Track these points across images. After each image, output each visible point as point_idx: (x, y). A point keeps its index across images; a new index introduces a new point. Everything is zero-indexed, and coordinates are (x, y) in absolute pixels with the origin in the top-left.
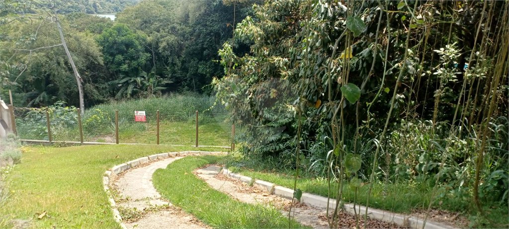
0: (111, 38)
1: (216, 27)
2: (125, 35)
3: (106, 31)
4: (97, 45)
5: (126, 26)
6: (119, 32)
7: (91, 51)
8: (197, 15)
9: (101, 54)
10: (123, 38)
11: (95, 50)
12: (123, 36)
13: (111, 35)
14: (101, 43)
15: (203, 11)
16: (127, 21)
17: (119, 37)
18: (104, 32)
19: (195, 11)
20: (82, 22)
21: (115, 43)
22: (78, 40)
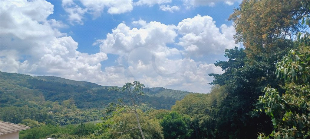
0: (168, 121)
1: (237, 105)
2: (177, 118)
3: (165, 117)
4: (160, 126)
5: (177, 112)
6: (173, 117)
7: (156, 130)
8: (222, 98)
9: (162, 131)
10: (175, 120)
11: (159, 129)
12: (175, 119)
13: (168, 119)
14: (162, 125)
15: (226, 95)
16: (178, 109)
17: (173, 120)
18: (164, 118)
19: (220, 97)
20: (153, 114)
21: (171, 124)
22: (148, 124)
